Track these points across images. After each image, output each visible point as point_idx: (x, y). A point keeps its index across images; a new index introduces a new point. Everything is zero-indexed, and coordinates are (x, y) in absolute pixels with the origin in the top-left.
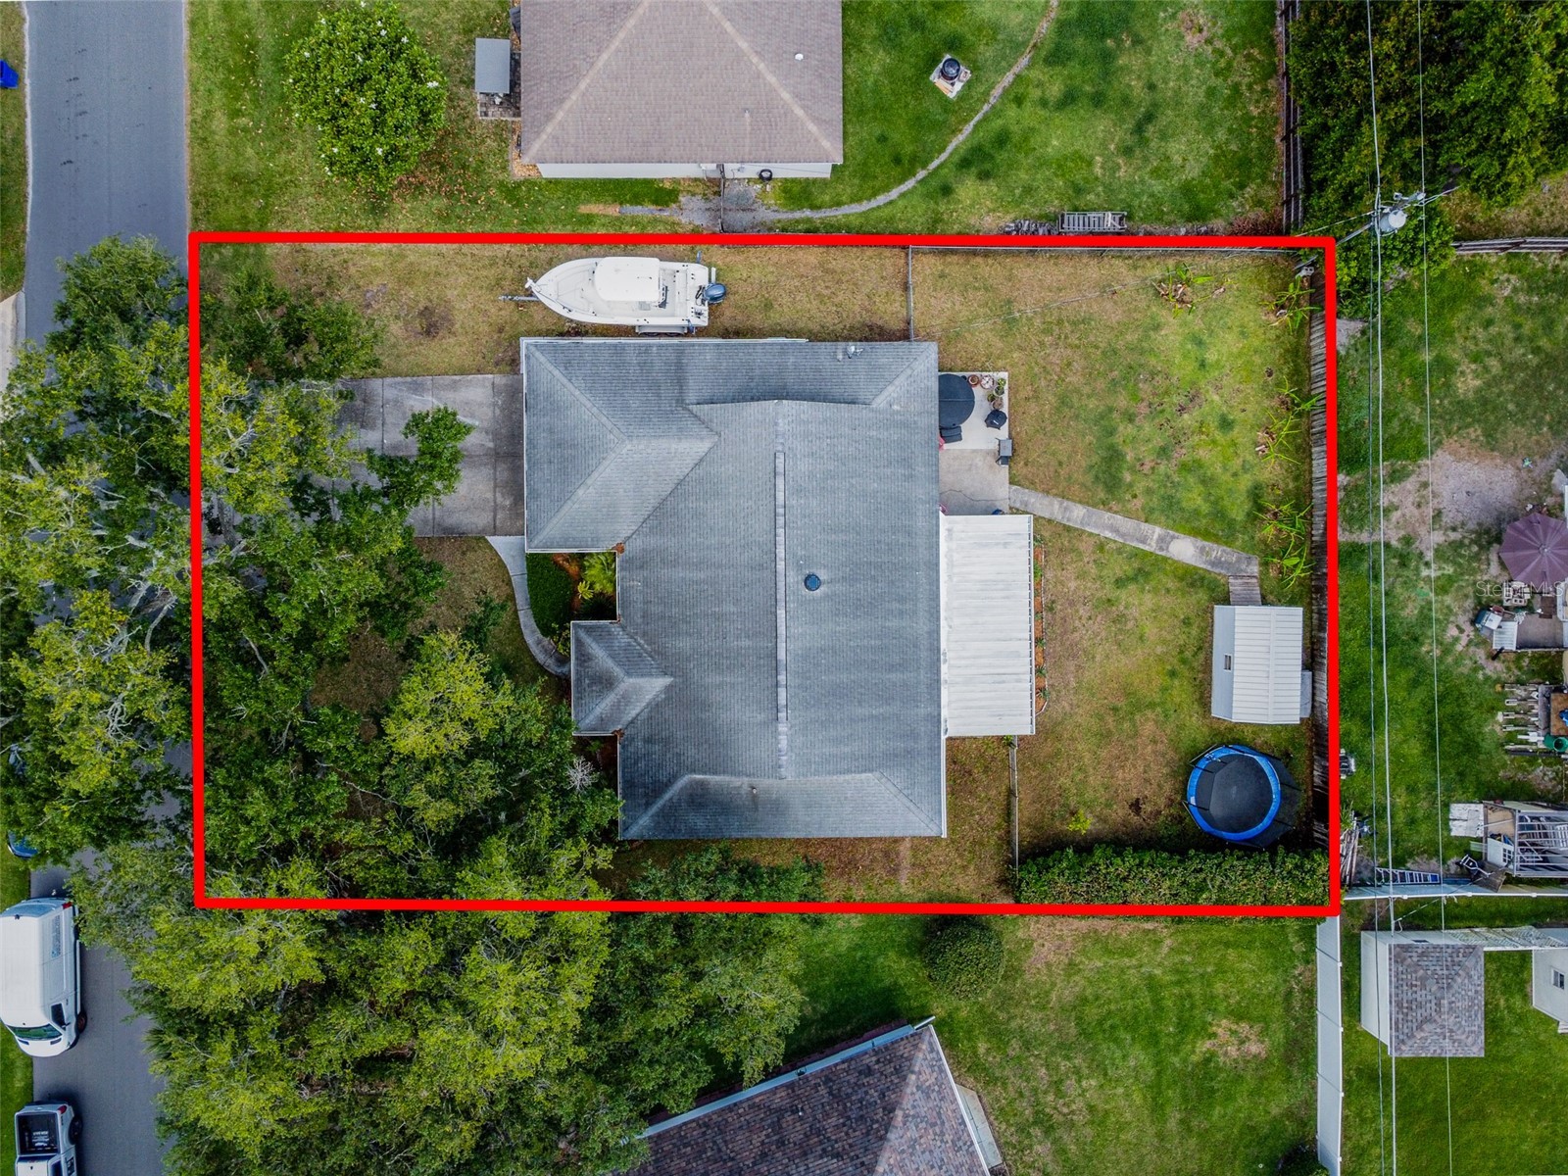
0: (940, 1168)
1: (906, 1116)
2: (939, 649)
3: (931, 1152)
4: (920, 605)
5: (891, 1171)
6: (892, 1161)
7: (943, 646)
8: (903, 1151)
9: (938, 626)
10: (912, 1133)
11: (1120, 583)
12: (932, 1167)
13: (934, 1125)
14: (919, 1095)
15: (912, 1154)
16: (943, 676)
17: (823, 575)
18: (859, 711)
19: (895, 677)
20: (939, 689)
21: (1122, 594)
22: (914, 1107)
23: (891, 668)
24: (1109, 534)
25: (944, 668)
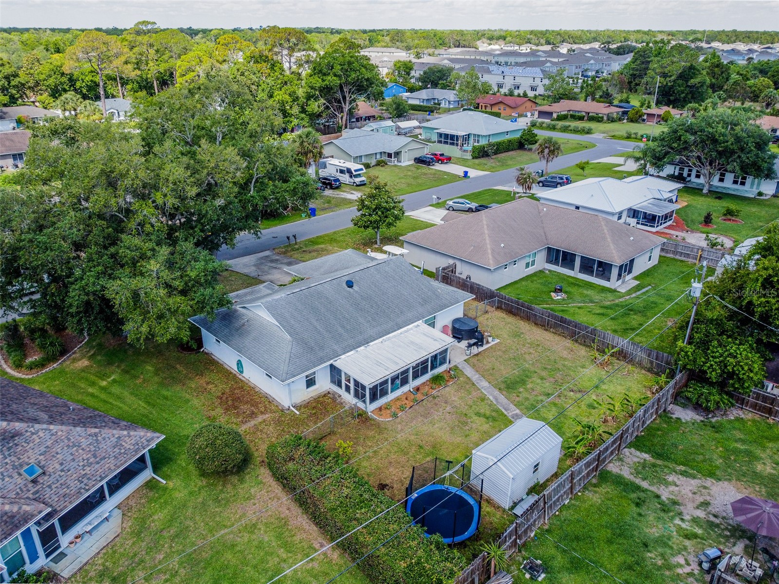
0: (62, 471)
1: (96, 435)
2: (368, 343)
3: (73, 460)
4: (379, 328)
5: (52, 435)
6: (60, 433)
7: (371, 344)
8: (69, 439)
9: (377, 339)
10: (84, 443)
11: (478, 414)
12: (61, 464)
13: (95, 456)
14: (114, 440)
15: (68, 446)
16: (359, 349)
17: (355, 287)
18: (313, 321)
19: (340, 330)
20: (351, 350)
21: (475, 418)
22: (104, 439)
23: (343, 327)
24: (491, 398)
25: (362, 348)
